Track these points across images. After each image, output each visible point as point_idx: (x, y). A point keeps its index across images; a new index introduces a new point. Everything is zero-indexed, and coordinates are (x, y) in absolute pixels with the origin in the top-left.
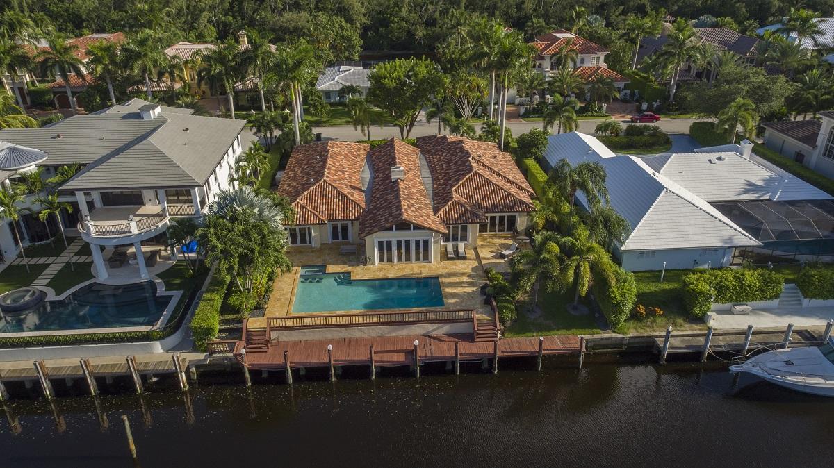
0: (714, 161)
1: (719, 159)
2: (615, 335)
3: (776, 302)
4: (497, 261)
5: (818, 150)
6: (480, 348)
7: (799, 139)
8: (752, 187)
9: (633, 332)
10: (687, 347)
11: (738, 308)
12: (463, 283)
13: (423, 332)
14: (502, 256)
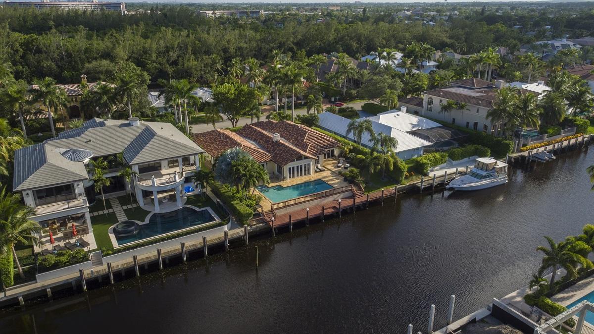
0: (396, 116)
1: (398, 115)
2: (402, 186)
3: (445, 164)
4: (337, 169)
5: (424, 109)
6: (359, 200)
7: (415, 105)
8: (414, 126)
9: (407, 183)
10: (428, 184)
11: (436, 168)
12: (332, 179)
13: (333, 199)
14: (339, 167)
